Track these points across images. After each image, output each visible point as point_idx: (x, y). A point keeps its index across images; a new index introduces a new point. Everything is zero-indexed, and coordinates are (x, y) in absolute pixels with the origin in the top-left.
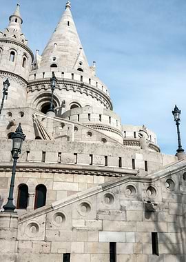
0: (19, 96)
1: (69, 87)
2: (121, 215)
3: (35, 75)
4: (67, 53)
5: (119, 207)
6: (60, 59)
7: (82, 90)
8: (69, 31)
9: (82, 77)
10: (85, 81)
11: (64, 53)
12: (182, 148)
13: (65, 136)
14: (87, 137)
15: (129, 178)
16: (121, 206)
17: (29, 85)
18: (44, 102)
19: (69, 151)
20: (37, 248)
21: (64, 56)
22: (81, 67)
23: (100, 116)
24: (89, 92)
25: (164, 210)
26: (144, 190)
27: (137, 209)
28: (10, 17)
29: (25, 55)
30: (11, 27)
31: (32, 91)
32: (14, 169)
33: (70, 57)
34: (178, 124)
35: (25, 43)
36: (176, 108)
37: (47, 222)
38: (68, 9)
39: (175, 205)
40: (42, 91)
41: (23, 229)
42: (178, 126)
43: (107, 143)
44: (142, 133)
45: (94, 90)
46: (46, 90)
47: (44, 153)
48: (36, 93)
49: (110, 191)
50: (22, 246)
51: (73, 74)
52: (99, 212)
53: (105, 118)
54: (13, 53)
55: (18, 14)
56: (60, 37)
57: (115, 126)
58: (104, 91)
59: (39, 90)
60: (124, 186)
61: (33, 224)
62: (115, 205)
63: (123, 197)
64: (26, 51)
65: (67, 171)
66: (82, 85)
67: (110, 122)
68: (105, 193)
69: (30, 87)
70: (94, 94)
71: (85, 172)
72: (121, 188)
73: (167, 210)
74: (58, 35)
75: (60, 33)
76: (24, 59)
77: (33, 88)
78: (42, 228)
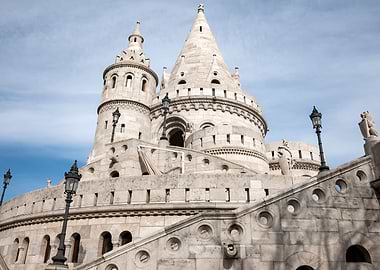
0: (139, 126)
1: (197, 106)
2: (189, 265)
3: (158, 97)
4: (198, 64)
5: (187, 255)
6: (190, 73)
7: (215, 106)
8: (202, 37)
9: (214, 90)
10: (219, 94)
11: (194, 65)
12: (326, 165)
15: (203, 216)
16: (190, 254)
18: (171, 129)
19: (159, 187)
21: (195, 68)
22: (217, 78)
23: (228, 136)
24: (224, 107)
25: (254, 255)
26: (224, 230)
27: (213, 256)
28: (130, 38)
29: (144, 76)
30: (130, 48)
31: (156, 118)
32: (67, 217)
33: (202, 69)
34: (318, 132)
35: (146, 64)
36: (315, 111)
38: (201, 13)
39: (273, 248)
42: (319, 136)
43: (230, 171)
44: (281, 151)
45: (231, 104)
46: (171, 113)
47: (130, 192)
48: (160, 120)
49: (177, 234)
51: (201, 89)
52: (161, 262)
53: (235, 139)
54: (130, 77)
55: (137, 32)
56: (191, 47)
57: (251, 147)
58: (248, 103)
60: (195, 226)
62: (181, 253)
63: (193, 240)
64: (145, 73)
65: (156, 212)
66: (214, 100)
67: (243, 142)
68: (169, 237)
69: (153, 113)
70: (232, 109)
71: (178, 211)
72: (192, 230)
73: (257, 256)
74: (189, 45)
75: (191, 42)
76: (144, 82)
77: (157, 113)
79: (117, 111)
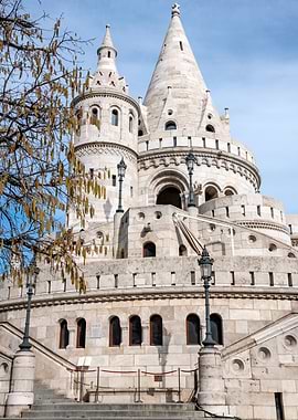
1: (200, 160)
3: (147, 142)
4: (188, 101)
6: (179, 112)
7: (220, 162)
8: (185, 60)
9: (217, 141)
10: (223, 147)
11: (182, 101)
13: (218, 242)
14: (250, 242)
17: (140, 158)
18: (164, 184)
20: (245, 386)
21: (184, 106)
22: (212, 122)
23: (258, 207)
24: (229, 164)
28: (98, 51)
29: (131, 112)
30: (104, 66)
31: (146, 169)
33: (193, 108)
37: (251, 358)
38: (176, 18)
40: (162, 169)
41: (227, 366)
43: (279, 251)
45: (236, 161)
46: (166, 166)
48: (153, 172)
50: (229, 385)
51: (204, 139)
53: (265, 210)
54: (115, 112)
56: (173, 72)
57: (280, 222)
58: (249, 160)
59: (156, 167)
61: (236, 361)
64: (132, 107)
65: (244, 295)
66: (220, 156)
67: (273, 216)
69: (142, 162)
70: (236, 167)
71: (266, 295)
74: (168, 69)
75: (172, 65)
76: (131, 119)
77: (148, 163)
78: (247, 365)
79: (122, 162)
